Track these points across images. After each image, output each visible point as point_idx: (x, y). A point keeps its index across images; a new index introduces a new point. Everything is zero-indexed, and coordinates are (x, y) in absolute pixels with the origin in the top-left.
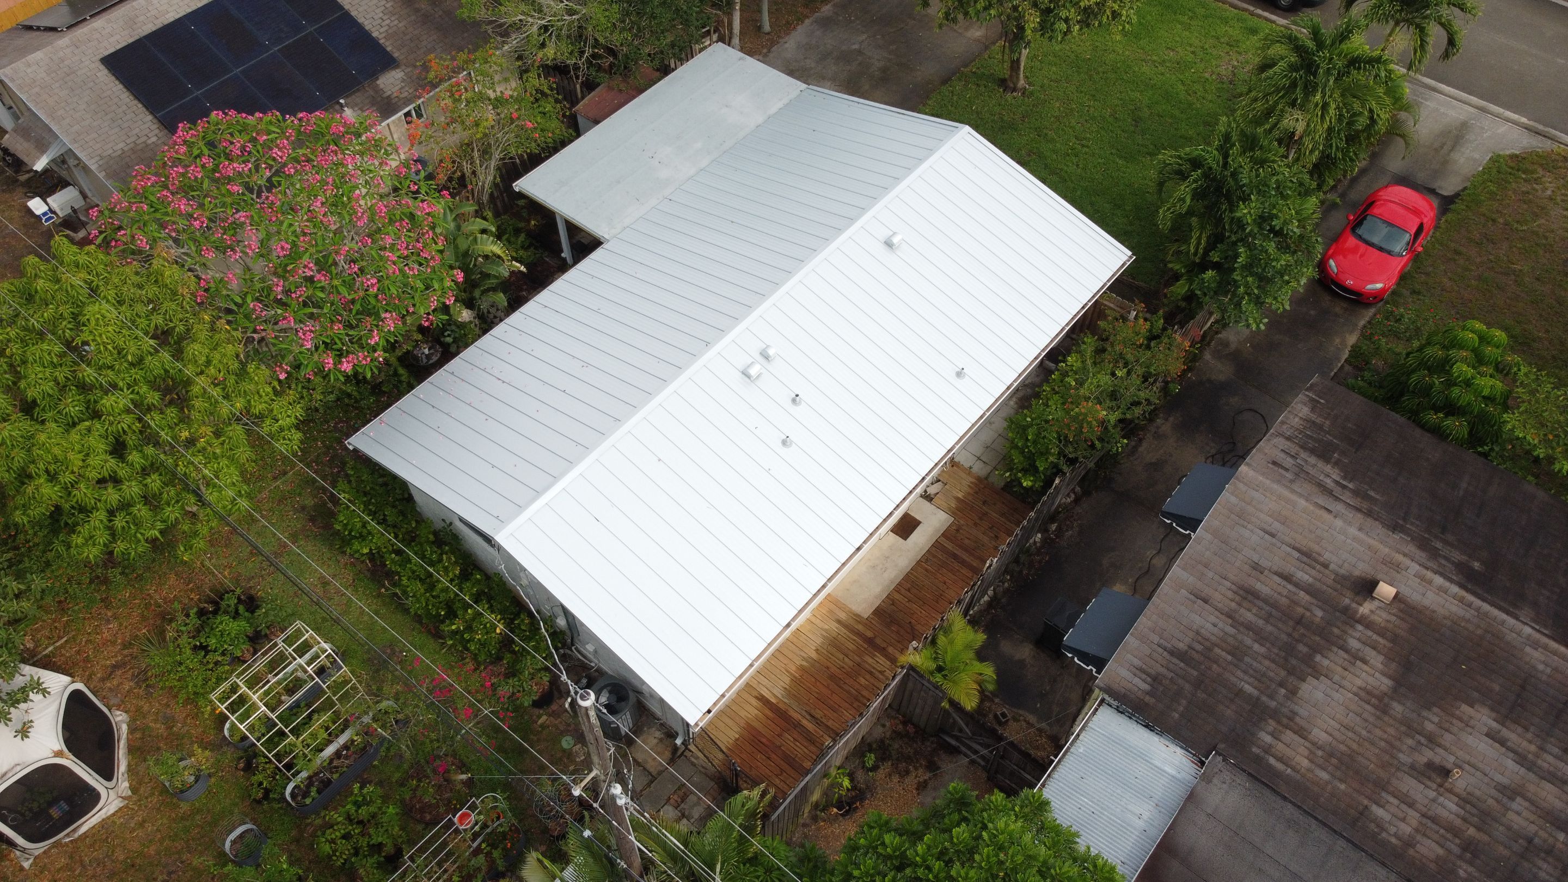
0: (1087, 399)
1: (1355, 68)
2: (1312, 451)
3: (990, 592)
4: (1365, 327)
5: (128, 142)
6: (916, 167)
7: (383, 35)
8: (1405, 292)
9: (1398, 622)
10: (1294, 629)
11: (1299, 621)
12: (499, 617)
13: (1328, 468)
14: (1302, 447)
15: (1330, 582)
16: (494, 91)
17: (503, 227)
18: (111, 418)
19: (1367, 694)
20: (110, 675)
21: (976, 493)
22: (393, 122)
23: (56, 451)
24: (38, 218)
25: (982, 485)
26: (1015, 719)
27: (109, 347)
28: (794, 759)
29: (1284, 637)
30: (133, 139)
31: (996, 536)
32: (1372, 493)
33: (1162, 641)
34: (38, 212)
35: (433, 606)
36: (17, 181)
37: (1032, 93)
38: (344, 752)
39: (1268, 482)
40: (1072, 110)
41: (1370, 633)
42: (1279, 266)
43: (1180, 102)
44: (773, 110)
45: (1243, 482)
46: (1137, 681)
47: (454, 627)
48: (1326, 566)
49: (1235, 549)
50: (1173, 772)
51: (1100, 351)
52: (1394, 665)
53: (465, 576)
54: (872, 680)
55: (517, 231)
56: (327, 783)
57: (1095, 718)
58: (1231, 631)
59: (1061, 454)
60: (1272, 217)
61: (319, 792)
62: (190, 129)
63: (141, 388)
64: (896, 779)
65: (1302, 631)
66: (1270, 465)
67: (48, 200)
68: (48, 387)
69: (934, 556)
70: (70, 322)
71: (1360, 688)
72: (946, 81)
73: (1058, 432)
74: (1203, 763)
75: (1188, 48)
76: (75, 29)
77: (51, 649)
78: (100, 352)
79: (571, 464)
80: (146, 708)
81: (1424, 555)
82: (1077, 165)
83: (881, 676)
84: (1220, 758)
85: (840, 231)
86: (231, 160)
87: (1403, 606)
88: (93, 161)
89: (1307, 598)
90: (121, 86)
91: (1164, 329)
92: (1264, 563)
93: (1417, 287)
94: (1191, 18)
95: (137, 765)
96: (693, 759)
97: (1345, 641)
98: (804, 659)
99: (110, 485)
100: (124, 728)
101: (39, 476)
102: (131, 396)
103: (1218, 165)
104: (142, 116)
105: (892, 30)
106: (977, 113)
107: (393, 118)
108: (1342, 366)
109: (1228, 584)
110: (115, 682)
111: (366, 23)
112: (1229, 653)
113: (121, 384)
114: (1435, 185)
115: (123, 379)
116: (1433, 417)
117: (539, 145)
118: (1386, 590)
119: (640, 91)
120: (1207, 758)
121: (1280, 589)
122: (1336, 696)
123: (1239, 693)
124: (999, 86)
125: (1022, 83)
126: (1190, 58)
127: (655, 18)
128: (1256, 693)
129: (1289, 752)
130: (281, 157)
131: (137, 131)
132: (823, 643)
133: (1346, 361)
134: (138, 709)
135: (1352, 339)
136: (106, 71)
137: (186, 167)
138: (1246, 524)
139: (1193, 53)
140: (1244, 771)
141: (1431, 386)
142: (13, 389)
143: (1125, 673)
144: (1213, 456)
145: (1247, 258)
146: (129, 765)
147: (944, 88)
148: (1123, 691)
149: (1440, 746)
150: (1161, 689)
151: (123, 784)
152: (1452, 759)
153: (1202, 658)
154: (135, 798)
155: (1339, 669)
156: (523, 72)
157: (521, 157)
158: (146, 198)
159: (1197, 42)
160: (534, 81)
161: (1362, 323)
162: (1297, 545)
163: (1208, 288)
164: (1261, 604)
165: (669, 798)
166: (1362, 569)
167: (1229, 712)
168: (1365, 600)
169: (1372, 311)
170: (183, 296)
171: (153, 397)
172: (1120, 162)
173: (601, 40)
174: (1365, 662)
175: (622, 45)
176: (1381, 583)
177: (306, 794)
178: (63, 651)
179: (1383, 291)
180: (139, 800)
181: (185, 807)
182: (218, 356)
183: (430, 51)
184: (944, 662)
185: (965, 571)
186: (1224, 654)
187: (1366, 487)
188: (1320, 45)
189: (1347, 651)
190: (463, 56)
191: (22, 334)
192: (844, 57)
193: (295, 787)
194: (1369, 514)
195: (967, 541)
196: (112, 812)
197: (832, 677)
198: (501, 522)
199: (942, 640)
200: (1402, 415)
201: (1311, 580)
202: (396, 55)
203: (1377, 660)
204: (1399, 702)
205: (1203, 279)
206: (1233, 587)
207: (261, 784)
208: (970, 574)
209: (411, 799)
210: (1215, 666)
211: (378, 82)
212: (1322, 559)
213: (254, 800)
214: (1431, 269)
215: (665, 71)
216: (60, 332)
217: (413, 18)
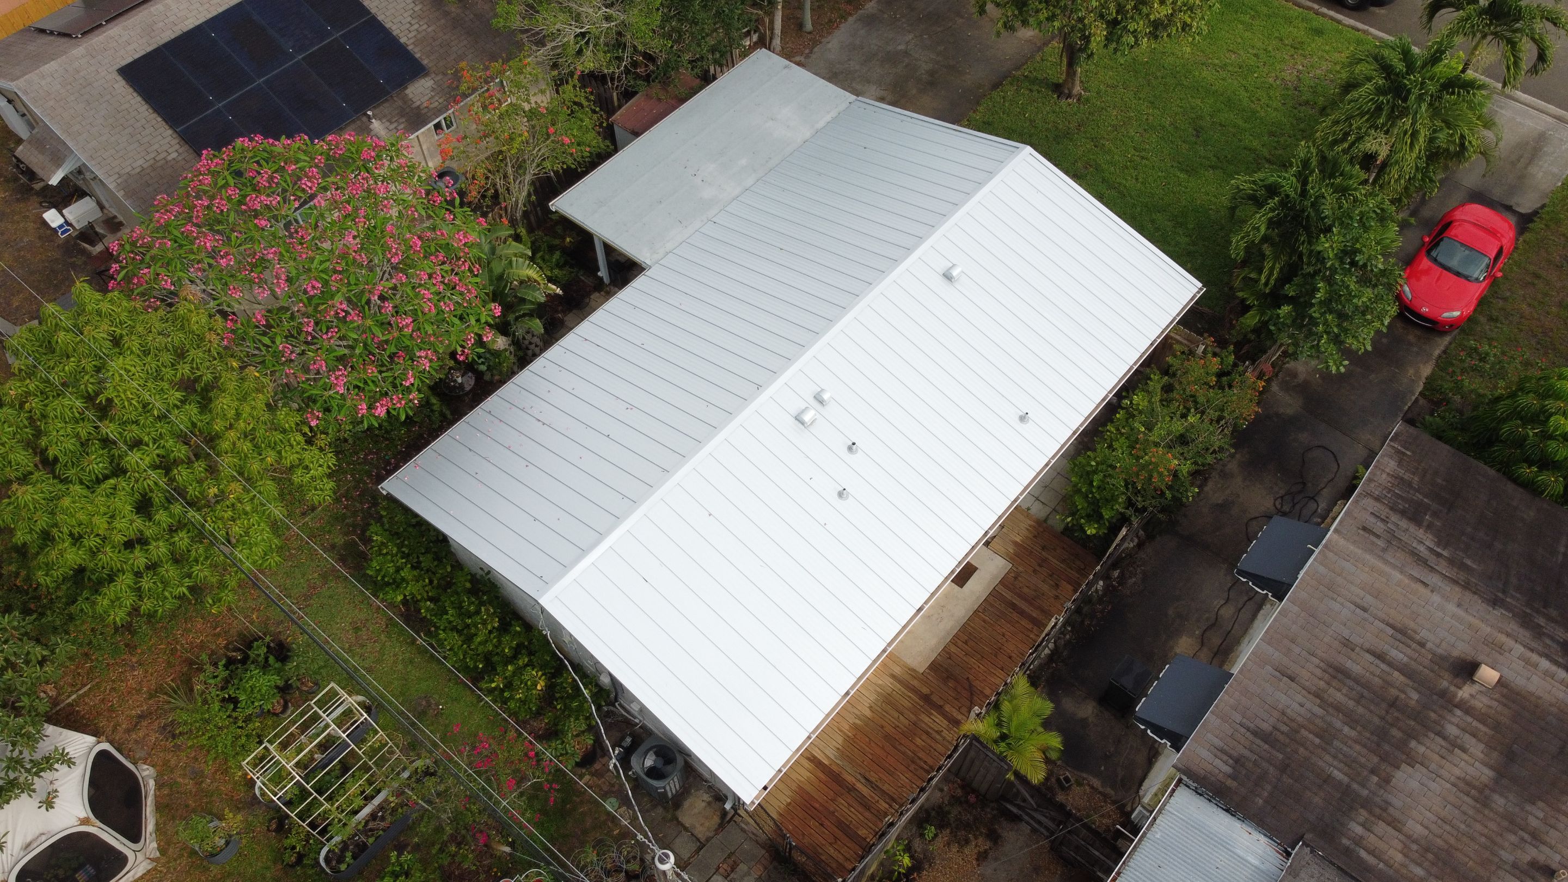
0: (1157, 445)
1: (1448, 93)
2: (1403, 513)
3: (1051, 645)
4: (1440, 356)
5: (148, 158)
6: (976, 191)
7: (412, 41)
8: (1483, 319)
9: (1500, 708)
10: (1387, 712)
11: (1393, 704)
12: (540, 673)
13: (1420, 533)
14: (1392, 509)
15: (1427, 662)
16: (529, 103)
17: (537, 244)
18: (137, 475)
19: (1466, 785)
20: (136, 726)
21: (1035, 537)
22: (423, 133)
23: (82, 516)
24: (54, 230)
25: (1041, 528)
26: (1079, 784)
27: (134, 402)
28: (848, 826)
29: (1376, 720)
30: (153, 155)
31: (1057, 585)
32: (1469, 562)
33: (1244, 720)
34: (54, 225)
35: (471, 658)
36: (32, 189)
37: (1087, 100)
38: (380, 814)
39: (1359, 552)
40: (1130, 118)
41: (1469, 719)
42: (1360, 304)
43: (1244, 110)
44: (821, 124)
45: (1332, 551)
46: (1218, 762)
47: (493, 685)
48: (1422, 645)
49: (1324, 623)
50: (1256, 862)
51: (1168, 389)
52: (1495, 755)
53: (504, 628)
54: (929, 741)
55: (552, 249)
56: (362, 847)
57: (1172, 800)
58: (1319, 711)
59: (1130, 504)
60: (1355, 252)
61: (354, 857)
62: (214, 156)
63: (167, 441)
64: (955, 848)
65: (1396, 714)
66: (1361, 532)
67: (64, 211)
68: (71, 444)
69: (992, 605)
70: (92, 376)
71: (1459, 778)
72: (996, 86)
73: (1125, 480)
74: (1288, 854)
75: (1251, 51)
76: (90, 36)
77: (74, 697)
78: (124, 407)
79: (618, 519)
80: (173, 762)
81: (1527, 634)
82: (1137, 179)
83: (938, 737)
84: (1308, 850)
85: (896, 262)
86: (259, 191)
87: (1505, 691)
88: (112, 179)
89: (1402, 678)
90: (139, 99)
91: (1235, 365)
92: (1355, 639)
93: (1495, 313)
94: (1253, 18)
95: (165, 824)
96: (743, 826)
97: (1442, 727)
98: (857, 717)
99: (138, 547)
100: (152, 783)
101: (63, 541)
102: (157, 451)
103: (1296, 193)
104: (162, 130)
105: (939, 29)
106: (1030, 121)
107: (423, 130)
108: (1417, 399)
109: (1317, 661)
110: (141, 734)
111: (393, 28)
112: (1317, 736)
113: (146, 439)
114: (1512, 202)
115: (149, 434)
116: (1527, 471)
117: (575, 160)
118: (1488, 674)
119: (683, 100)
120: (1293, 849)
121: (1372, 668)
122: (1433, 785)
123: (1328, 779)
124: (1054, 91)
125: (1077, 89)
126: (1252, 61)
127: (696, 24)
128: (1346, 780)
129: (1381, 845)
130: (311, 188)
131: (156, 146)
132: (877, 700)
133: (1421, 394)
134: (166, 763)
135: (1426, 370)
136: (123, 83)
137: (212, 198)
138: (1335, 596)
139: (1256, 55)
140: (1334, 864)
141: (1526, 437)
142: (33, 445)
143: (1205, 754)
144: (1282, 497)
145: (1326, 293)
146: (157, 824)
147: (994, 94)
148: (1202, 772)
149: (1544, 843)
150: (1244, 772)
151: (150, 843)
152: (1557, 858)
153: (1288, 741)
154: (163, 860)
155: (1436, 757)
156: (559, 83)
157: (556, 173)
158: (169, 233)
159: (1259, 44)
160: (569, 91)
161: (1437, 352)
162: (1391, 621)
163: (1283, 323)
164: (1351, 683)
165: (719, 867)
166: (1461, 649)
167: (1316, 800)
168: (1465, 683)
169: (1447, 339)
170: (210, 342)
171: (181, 451)
172: (1182, 176)
173: (640, 48)
174: (1464, 750)
175: (661, 51)
176: (1483, 666)
177: (341, 860)
178: (87, 700)
179: (1460, 317)
180: (168, 862)
181: (215, 870)
182: (247, 409)
183: (461, 58)
184: (1009, 730)
185: (1024, 622)
186: (1311, 736)
187: (1461, 554)
188: (1410, 68)
189: (1444, 738)
190: (497, 65)
191: (41, 386)
192: (891, 59)
193: (329, 851)
194: (1466, 586)
195: (1026, 590)
196: (139, 874)
197: (887, 737)
198: (547, 583)
199: (1006, 707)
200: (1491, 467)
201: (1405, 659)
202: (425, 62)
203: (1477, 748)
204: (1501, 795)
205: (1278, 315)
206: (1322, 664)
207: (294, 848)
208: (1030, 626)
209: (450, 864)
210: (1301, 750)
211: (408, 91)
212: (1418, 637)
213: (288, 864)
214: (1508, 294)
215: (707, 79)
216: (83, 386)
217: (443, 21)
